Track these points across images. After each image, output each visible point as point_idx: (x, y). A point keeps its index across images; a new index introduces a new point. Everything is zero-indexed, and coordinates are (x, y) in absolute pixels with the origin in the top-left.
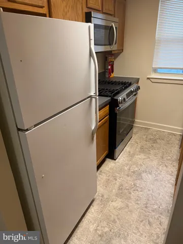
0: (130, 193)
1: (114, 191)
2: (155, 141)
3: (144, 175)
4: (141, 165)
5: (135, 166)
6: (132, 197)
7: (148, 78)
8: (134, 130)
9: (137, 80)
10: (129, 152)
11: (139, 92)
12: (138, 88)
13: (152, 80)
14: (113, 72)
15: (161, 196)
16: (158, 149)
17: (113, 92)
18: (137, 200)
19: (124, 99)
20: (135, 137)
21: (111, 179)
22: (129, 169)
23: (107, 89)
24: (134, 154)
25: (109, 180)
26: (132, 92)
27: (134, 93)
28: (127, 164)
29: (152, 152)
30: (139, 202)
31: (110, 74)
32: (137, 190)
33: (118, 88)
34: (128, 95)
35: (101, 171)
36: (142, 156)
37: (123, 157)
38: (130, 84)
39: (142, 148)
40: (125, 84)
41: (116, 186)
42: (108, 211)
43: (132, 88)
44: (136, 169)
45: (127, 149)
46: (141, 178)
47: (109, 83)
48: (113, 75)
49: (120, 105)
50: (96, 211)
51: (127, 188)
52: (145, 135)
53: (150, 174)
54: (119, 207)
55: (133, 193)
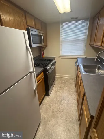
0: (58, 114)
1: (50, 114)
2: (65, 83)
3: (63, 102)
4: (61, 97)
5: (58, 98)
6: (59, 116)
7: (59, 57)
8: (56, 79)
9: (55, 58)
10: (55, 91)
11: (56, 63)
12: (56, 62)
13: (61, 58)
14: (44, 55)
15: (72, 113)
16: (67, 87)
17: (44, 65)
18: (62, 117)
19: (50, 68)
20: (57, 83)
21: (48, 107)
22: (56, 100)
23: (42, 64)
24: (57, 92)
25: (47, 108)
26: (53, 64)
27: (54, 64)
28: (55, 97)
29: (65, 89)
30: (63, 119)
31: (43, 56)
32: (61, 111)
33: (47, 62)
34: (52, 66)
35: (43, 104)
36: (61, 92)
37: (52, 94)
38: (52, 60)
39: (60, 87)
40: (50, 60)
41: (51, 111)
42: (48, 128)
43: (53, 62)
44: (59, 99)
45: (54, 89)
46: (62, 104)
47: (43, 60)
48: (44, 56)
49: (49, 71)
50: (42, 130)
51: (56, 111)
52: (60, 81)
53: (65, 100)
54: (53, 124)
55: (59, 114)
